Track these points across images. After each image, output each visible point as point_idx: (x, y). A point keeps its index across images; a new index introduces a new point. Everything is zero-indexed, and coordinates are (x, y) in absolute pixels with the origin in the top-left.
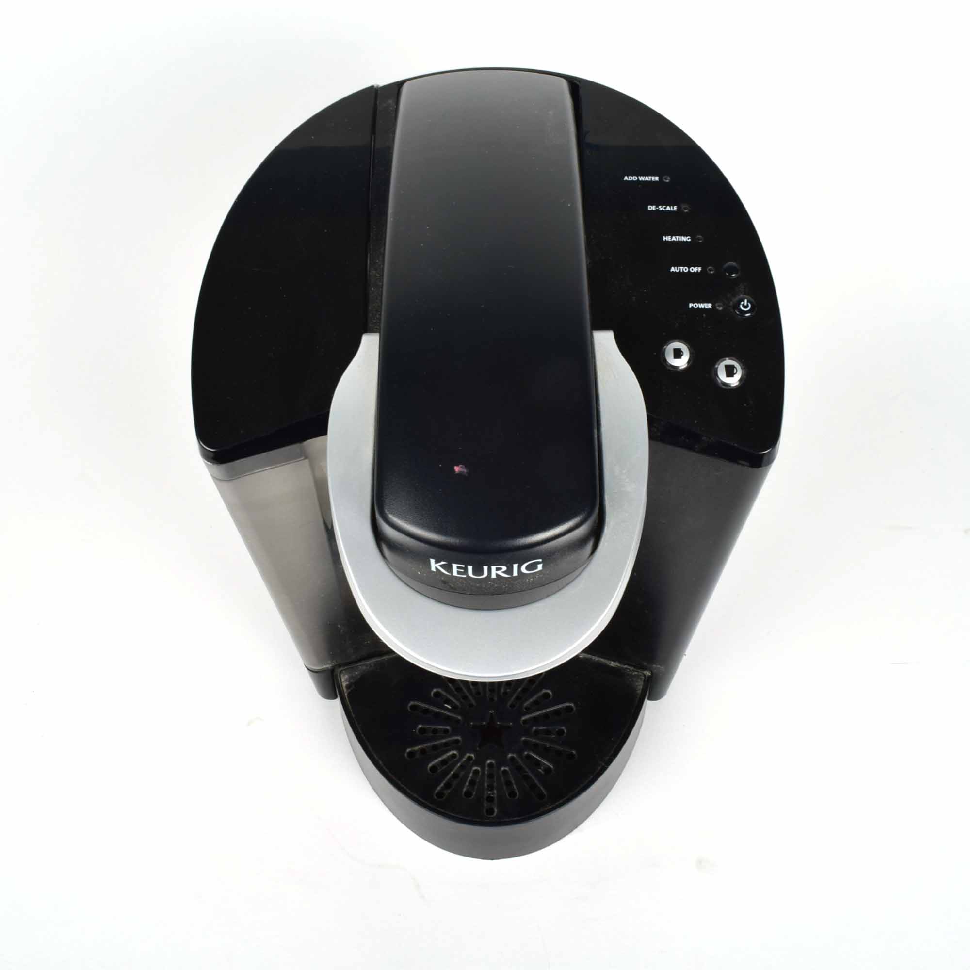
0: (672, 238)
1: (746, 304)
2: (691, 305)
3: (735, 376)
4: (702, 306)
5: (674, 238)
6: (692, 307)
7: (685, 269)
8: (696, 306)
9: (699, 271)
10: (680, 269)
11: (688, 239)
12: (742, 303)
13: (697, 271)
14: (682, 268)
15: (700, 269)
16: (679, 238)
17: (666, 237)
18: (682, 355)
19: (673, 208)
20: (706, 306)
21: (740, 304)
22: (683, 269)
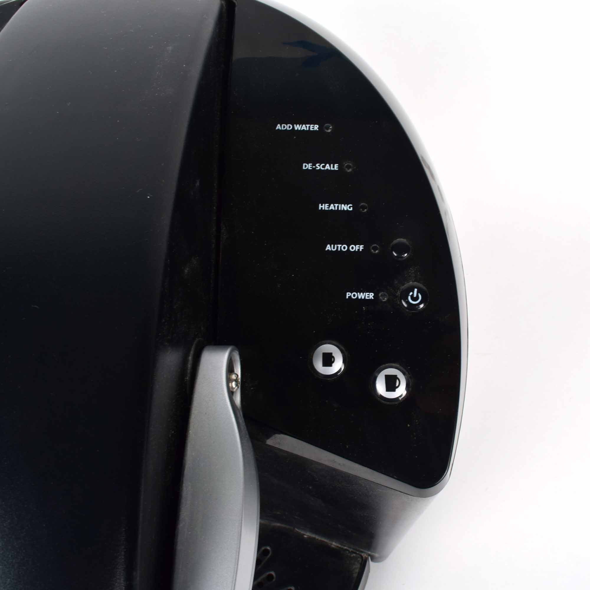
0: (329, 206)
1: (415, 295)
2: (348, 295)
3: (397, 390)
4: (361, 296)
5: (332, 207)
6: (350, 297)
7: (343, 248)
8: (354, 295)
9: (361, 250)
10: (337, 247)
11: (350, 207)
12: (411, 294)
13: (359, 250)
14: (339, 246)
15: (361, 247)
16: (338, 207)
17: (322, 205)
18: (333, 362)
19: (334, 167)
20: (367, 296)
21: (408, 295)
22: (341, 247)
